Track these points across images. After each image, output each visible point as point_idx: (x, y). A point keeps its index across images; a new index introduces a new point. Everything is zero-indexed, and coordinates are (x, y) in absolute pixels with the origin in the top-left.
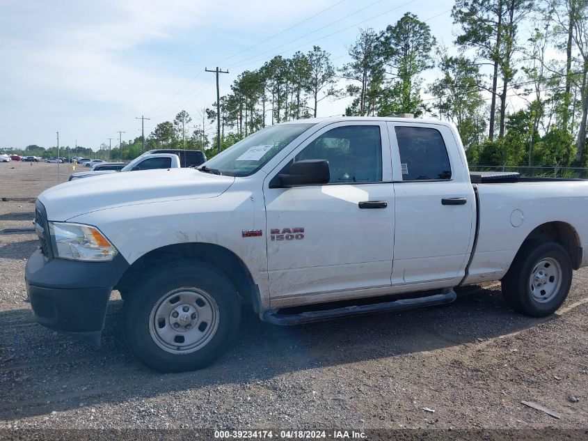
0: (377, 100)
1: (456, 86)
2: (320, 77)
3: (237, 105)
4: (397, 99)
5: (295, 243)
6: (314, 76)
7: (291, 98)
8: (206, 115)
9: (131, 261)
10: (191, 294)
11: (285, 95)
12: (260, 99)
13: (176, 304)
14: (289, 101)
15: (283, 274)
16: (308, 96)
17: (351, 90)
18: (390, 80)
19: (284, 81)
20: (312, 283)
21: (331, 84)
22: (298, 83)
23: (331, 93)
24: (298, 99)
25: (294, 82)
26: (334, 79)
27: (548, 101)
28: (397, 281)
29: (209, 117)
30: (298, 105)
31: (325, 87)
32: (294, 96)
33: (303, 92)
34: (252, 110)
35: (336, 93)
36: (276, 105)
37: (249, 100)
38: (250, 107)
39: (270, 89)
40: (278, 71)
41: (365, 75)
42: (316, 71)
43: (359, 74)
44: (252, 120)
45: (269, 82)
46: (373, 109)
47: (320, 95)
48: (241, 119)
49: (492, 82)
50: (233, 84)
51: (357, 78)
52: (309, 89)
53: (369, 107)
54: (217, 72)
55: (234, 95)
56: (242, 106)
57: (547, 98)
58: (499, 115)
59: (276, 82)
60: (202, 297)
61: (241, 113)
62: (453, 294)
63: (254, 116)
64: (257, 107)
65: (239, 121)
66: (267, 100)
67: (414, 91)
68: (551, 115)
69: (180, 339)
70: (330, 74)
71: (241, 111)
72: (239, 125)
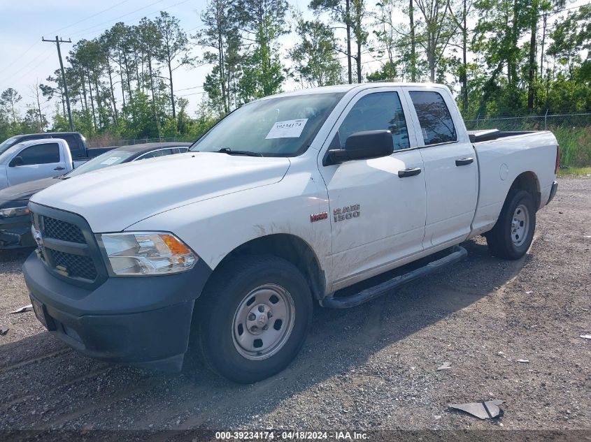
0: (236, 67)
1: (314, 50)
2: (171, 44)
3: (77, 78)
4: (258, 65)
5: (353, 221)
6: (164, 43)
7: (142, 68)
8: (41, 91)
9: (213, 266)
10: (265, 292)
11: (134, 65)
12: (105, 71)
13: (252, 305)
14: (140, 71)
15: (345, 255)
16: (161, 65)
17: (209, 57)
18: (247, 46)
19: (131, 50)
20: (366, 260)
21: (185, 52)
22: (148, 52)
23: (186, 61)
24: (150, 68)
25: (143, 50)
26: (187, 46)
27: (399, 62)
28: (427, 245)
29: (44, 94)
30: (151, 75)
31: (179, 55)
32: (145, 65)
33: (154, 61)
34: (97, 83)
35: (191, 61)
36: (125, 77)
37: (92, 72)
38: (94, 80)
39: (115, 58)
40: (122, 39)
41: (220, 41)
42: (167, 38)
43: (214, 41)
44: (98, 94)
45: (112, 52)
46: (233, 76)
47: (174, 63)
48: (84, 94)
49: (346, 45)
50: (69, 56)
51: (213, 45)
52: (161, 58)
53: (229, 75)
54: (57, 41)
55: (72, 67)
56: (82, 79)
57: (398, 59)
58: (356, 77)
59: (121, 52)
60: (275, 293)
61: (84, 87)
62: (464, 251)
63: (100, 89)
64: (101, 79)
65: (83, 96)
66: (113, 71)
67: (272, 57)
68: (402, 75)
69: (258, 343)
70: (182, 41)
71: (84, 85)
72: (83, 100)
